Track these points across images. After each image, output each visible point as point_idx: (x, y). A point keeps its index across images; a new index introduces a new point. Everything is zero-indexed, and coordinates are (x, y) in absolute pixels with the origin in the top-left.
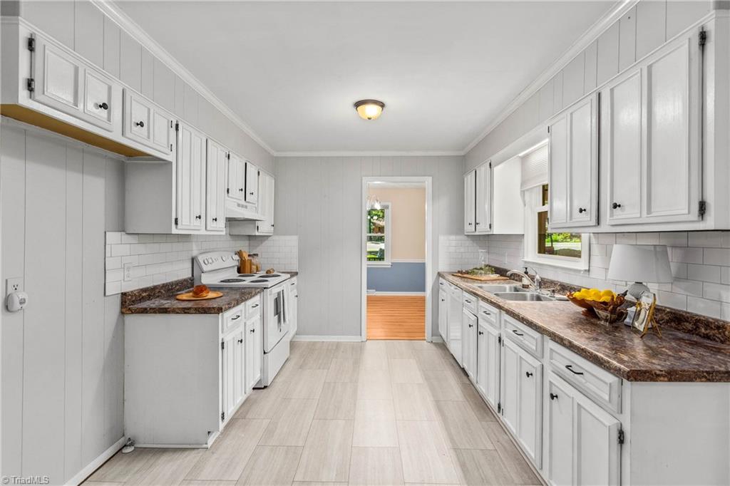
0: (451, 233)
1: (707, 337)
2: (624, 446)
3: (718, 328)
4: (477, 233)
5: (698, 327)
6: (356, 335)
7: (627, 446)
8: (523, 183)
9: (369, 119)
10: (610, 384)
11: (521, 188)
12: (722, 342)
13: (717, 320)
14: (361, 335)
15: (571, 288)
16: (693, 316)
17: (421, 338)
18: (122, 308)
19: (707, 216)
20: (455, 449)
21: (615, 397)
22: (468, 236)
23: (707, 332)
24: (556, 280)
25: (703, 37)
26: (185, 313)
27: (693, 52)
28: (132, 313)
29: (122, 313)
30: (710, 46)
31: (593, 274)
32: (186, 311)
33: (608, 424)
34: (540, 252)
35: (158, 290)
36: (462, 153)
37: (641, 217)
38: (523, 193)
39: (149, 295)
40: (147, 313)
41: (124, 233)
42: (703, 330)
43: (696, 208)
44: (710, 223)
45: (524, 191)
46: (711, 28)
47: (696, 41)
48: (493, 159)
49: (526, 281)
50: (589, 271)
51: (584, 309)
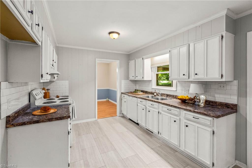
0: (125, 79)
1: (212, 105)
2: (214, 135)
3: (215, 103)
4: (135, 80)
5: (210, 103)
6: (93, 118)
7: (215, 135)
8: (152, 65)
9: (114, 39)
10: (210, 120)
11: (151, 66)
12: (216, 106)
13: (215, 101)
14: (95, 118)
15: (170, 95)
16: (208, 101)
17: (116, 115)
18: (6, 125)
19: (223, 78)
20: (152, 149)
21: (212, 123)
22: (130, 80)
23: (212, 104)
24: (164, 93)
25: (222, 37)
26: (50, 121)
27: (220, 39)
28: (15, 126)
29: (7, 127)
30: (224, 39)
31: (177, 91)
32: (50, 120)
33: (209, 130)
34: (157, 85)
35: (20, 112)
36: (128, 53)
37: (204, 77)
38: (151, 68)
39: (18, 115)
40: (25, 125)
41: (7, 82)
42: (211, 104)
43: (221, 76)
44: (224, 80)
45: (152, 68)
46: (224, 35)
47: (221, 37)
48: (144, 57)
49: (155, 94)
50: (176, 90)
51: (181, 101)
